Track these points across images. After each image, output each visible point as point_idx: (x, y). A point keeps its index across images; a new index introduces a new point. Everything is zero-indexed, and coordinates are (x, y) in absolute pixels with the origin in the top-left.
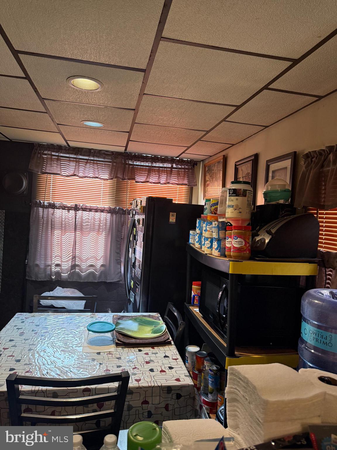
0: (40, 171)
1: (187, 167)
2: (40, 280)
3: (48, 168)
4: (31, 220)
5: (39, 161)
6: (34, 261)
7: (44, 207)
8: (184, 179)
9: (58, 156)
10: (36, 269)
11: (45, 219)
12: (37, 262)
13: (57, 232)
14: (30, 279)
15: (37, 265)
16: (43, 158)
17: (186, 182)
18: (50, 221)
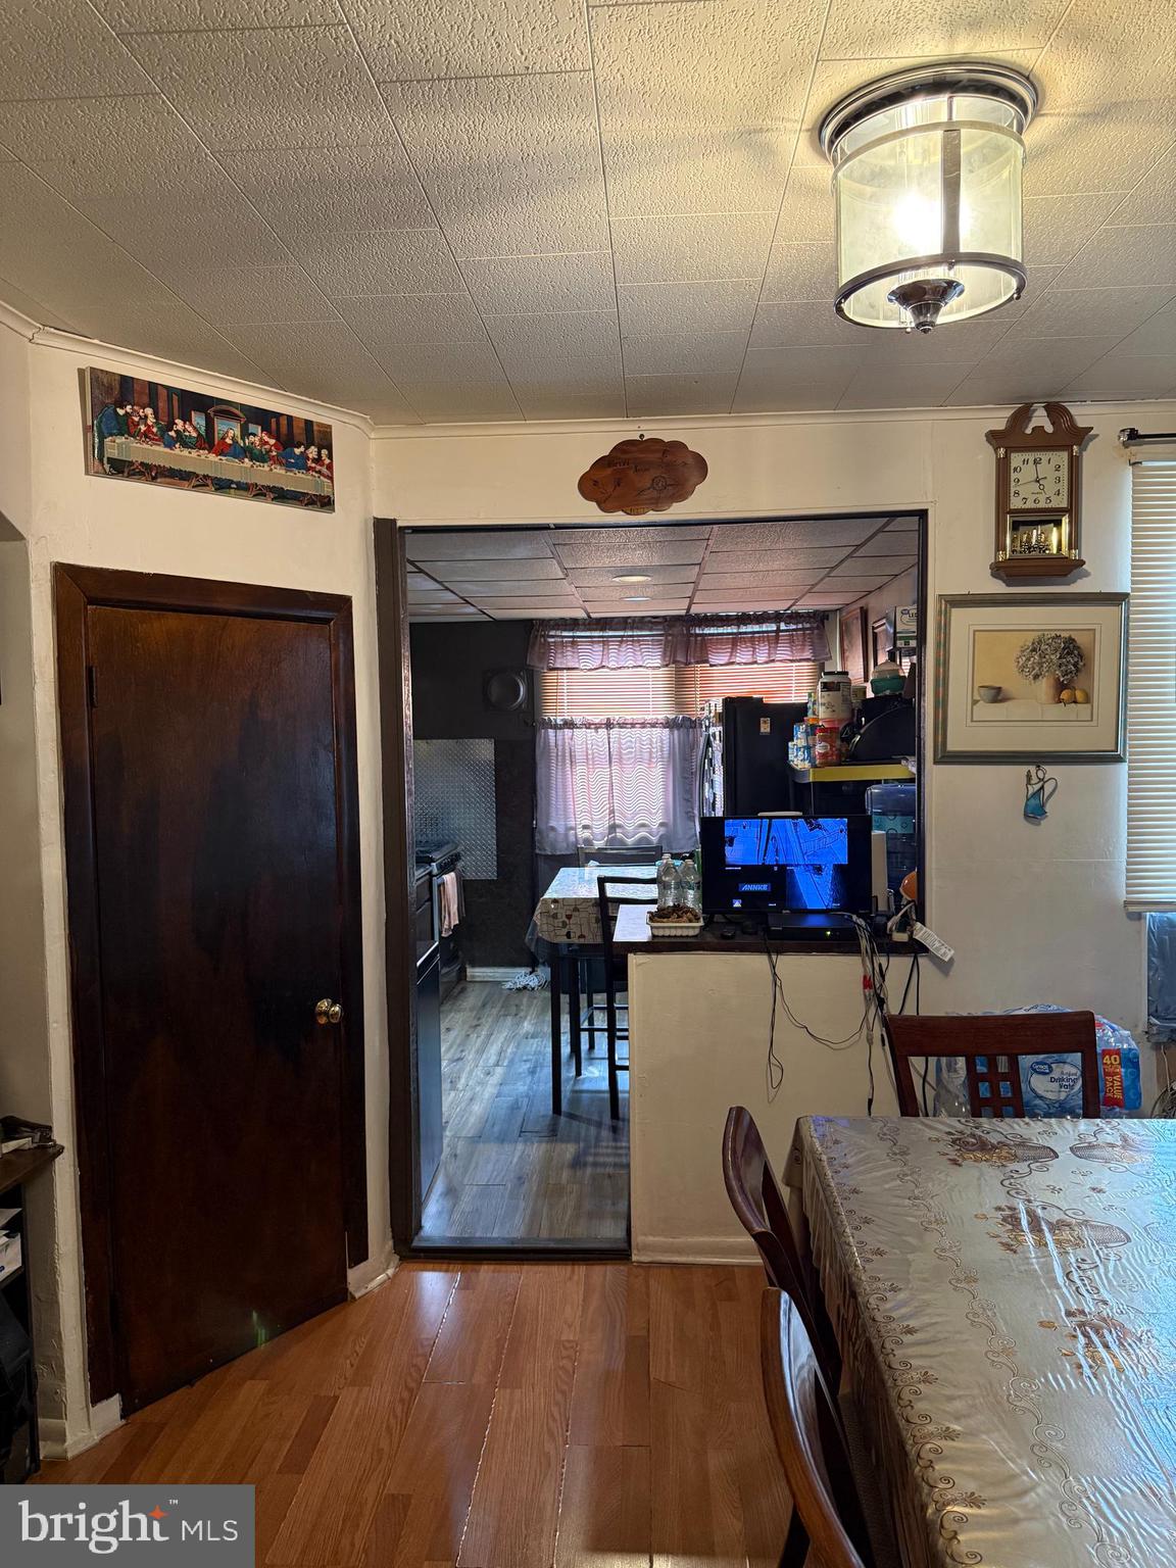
0: (545, 667)
1: (808, 626)
2: (558, 853)
3: (558, 661)
4: (538, 752)
5: (542, 651)
6: (547, 822)
7: (556, 727)
8: (803, 651)
9: (573, 637)
10: (552, 835)
11: (560, 748)
12: (553, 823)
13: (580, 769)
14: (543, 853)
15: (553, 829)
16: (549, 643)
17: (807, 654)
18: (567, 751)
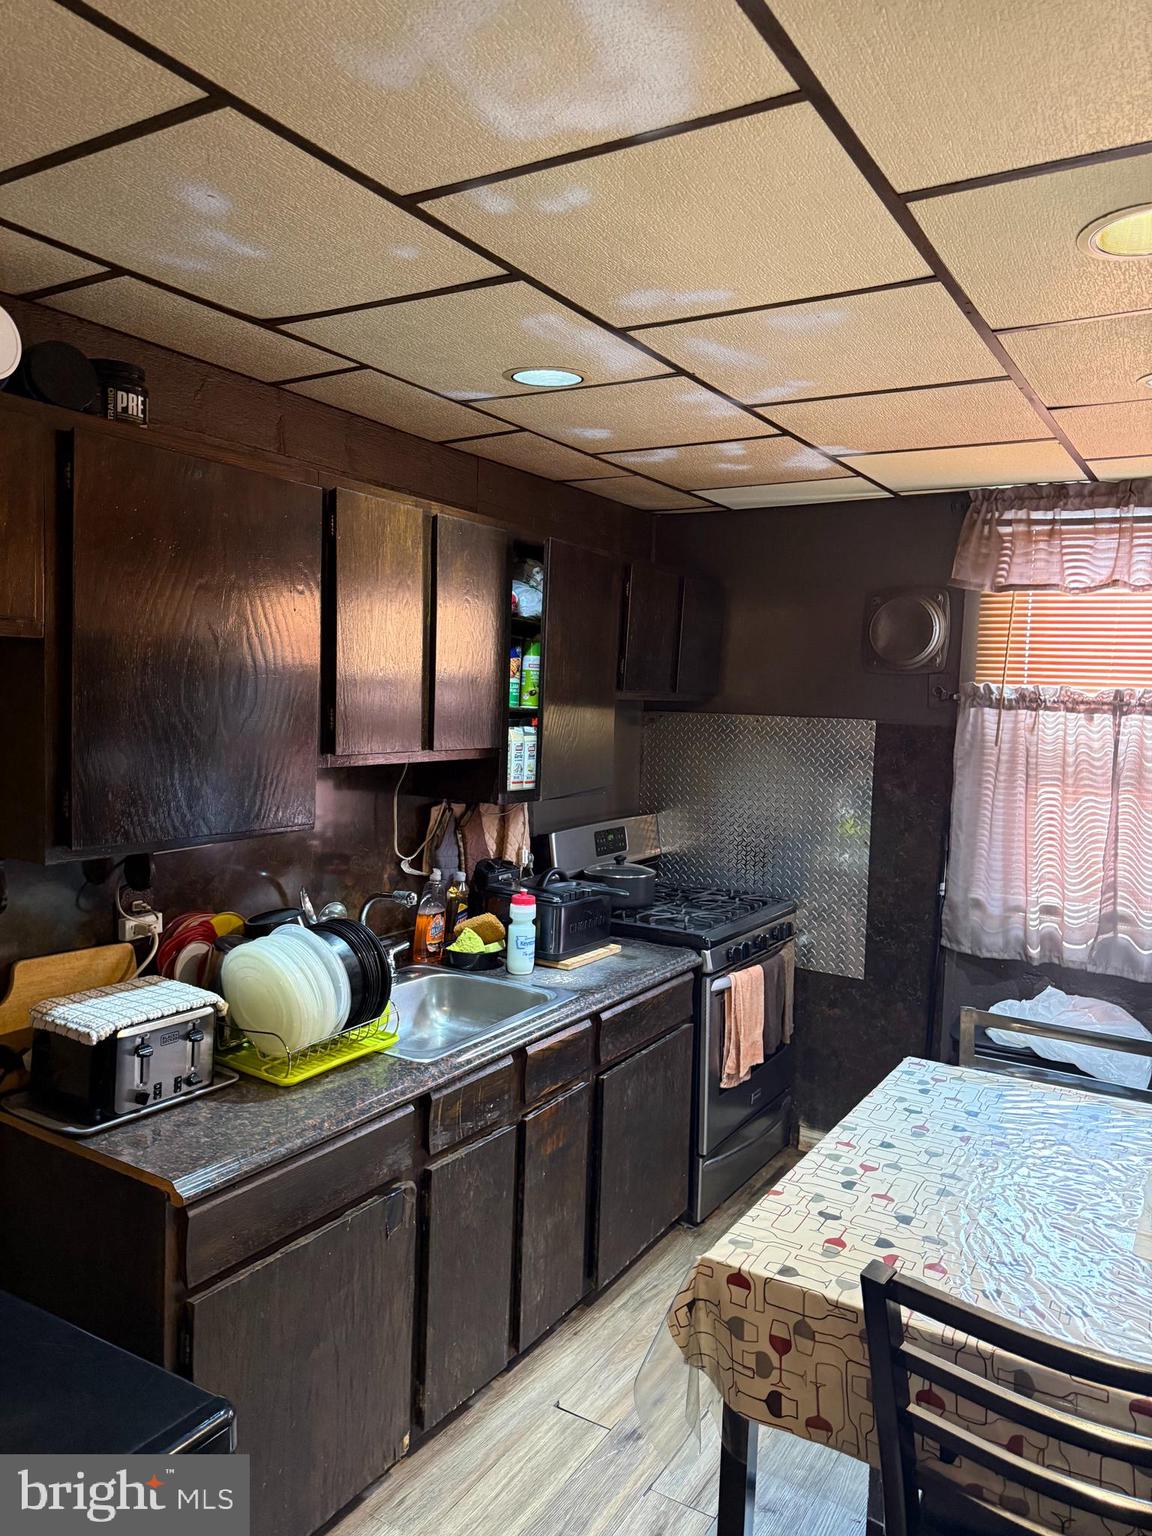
0: (988, 583)
2: (987, 955)
3: (1015, 570)
4: (959, 751)
5: (984, 551)
6: (967, 890)
7: (1000, 704)
9: (1053, 522)
10: (975, 916)
11: (1005, 747)
12: (978, 894)
13: (1047, 793)
14: (955, 947)
15: (977, 904)
16: (1000, 536)
18: (1022, 754)
